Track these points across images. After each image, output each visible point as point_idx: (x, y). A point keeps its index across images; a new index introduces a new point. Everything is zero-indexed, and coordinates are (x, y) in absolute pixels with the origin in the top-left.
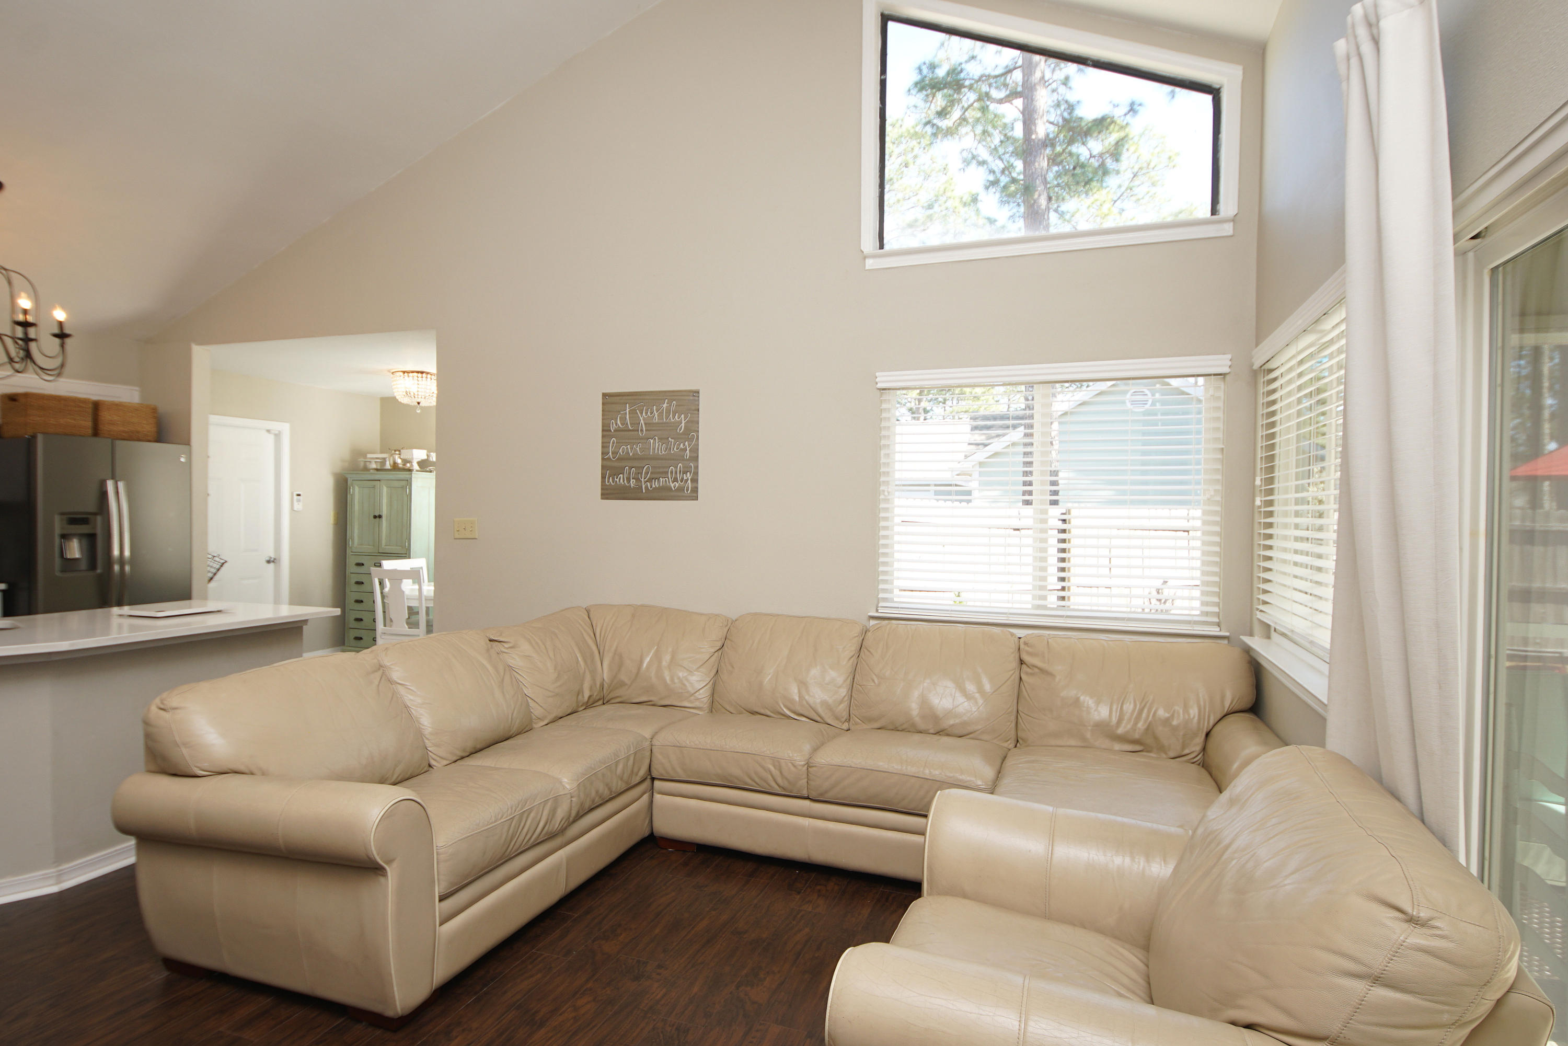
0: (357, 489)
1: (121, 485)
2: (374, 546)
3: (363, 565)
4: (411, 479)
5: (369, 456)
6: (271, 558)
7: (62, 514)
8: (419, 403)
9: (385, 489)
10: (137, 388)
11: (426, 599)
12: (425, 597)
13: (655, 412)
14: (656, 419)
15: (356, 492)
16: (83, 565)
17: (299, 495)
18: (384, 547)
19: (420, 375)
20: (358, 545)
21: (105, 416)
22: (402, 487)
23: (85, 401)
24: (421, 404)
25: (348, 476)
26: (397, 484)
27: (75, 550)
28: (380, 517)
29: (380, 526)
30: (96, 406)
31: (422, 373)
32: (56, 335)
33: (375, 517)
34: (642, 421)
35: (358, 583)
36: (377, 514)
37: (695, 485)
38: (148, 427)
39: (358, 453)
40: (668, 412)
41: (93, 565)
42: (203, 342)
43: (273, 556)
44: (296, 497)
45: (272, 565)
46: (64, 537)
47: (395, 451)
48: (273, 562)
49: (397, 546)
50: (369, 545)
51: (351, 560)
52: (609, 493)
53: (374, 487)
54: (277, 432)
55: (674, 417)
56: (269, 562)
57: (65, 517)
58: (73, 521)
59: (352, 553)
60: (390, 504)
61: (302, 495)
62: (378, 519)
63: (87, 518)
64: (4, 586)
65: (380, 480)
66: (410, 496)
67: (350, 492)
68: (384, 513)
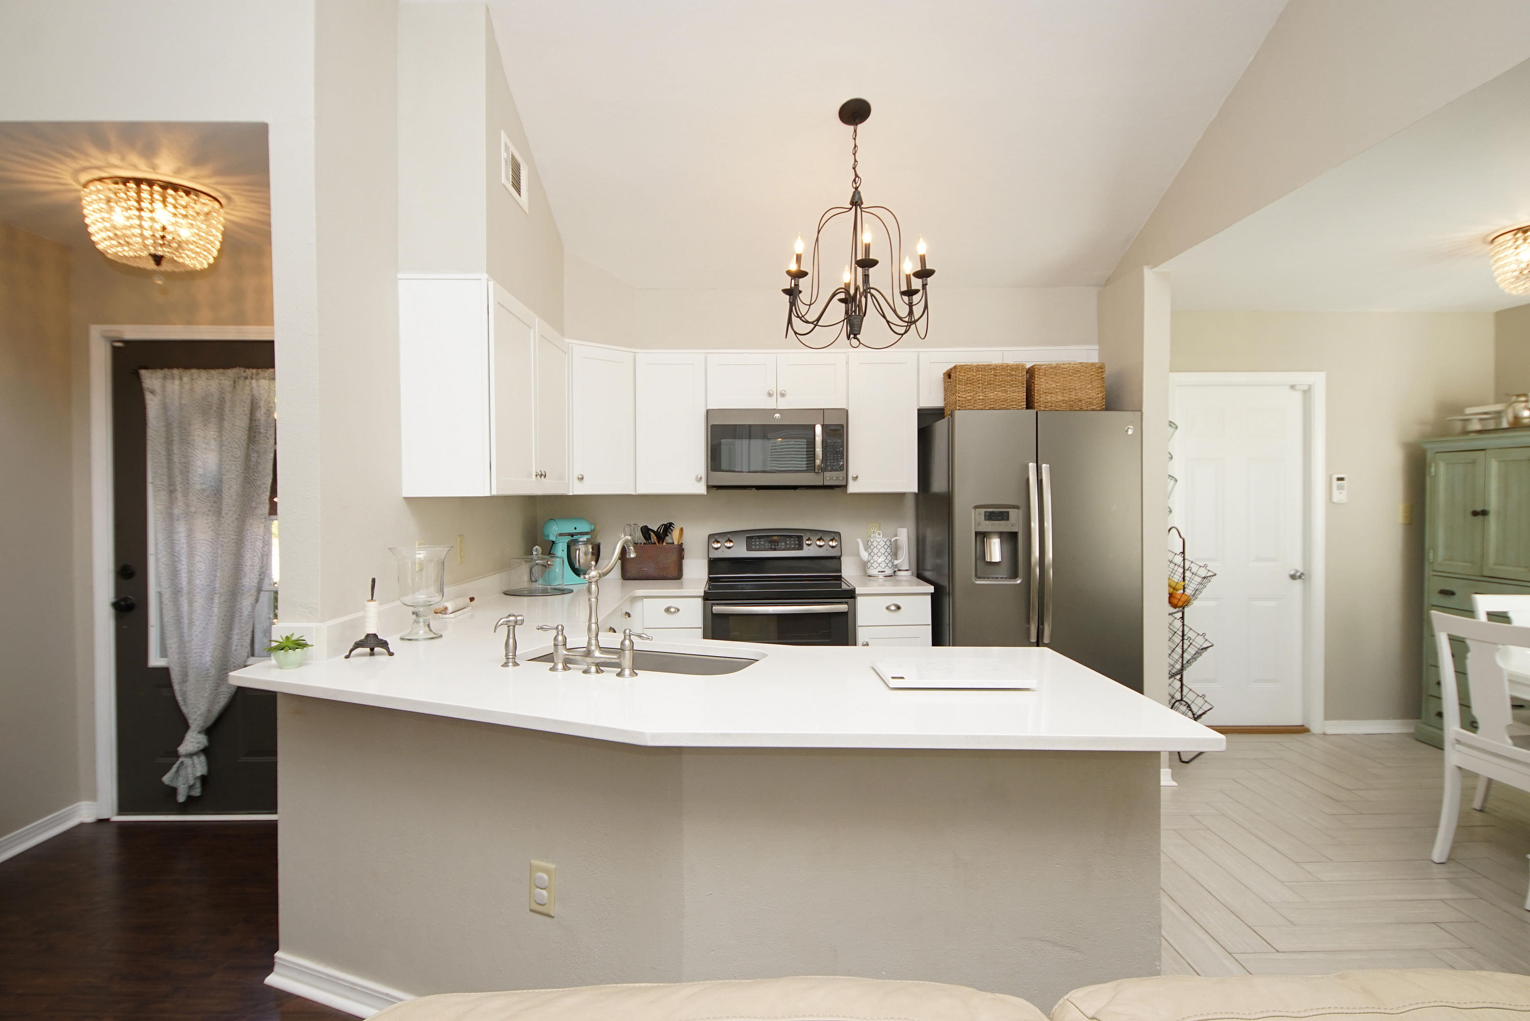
0: (1442, 467)
1: (1045, 467)
2: (1473, 564)
5: (1469, 411)
6: (1297, 571)
7: (979, 510)
9: (1494, 466)
10: (1094, 345)
15: (1443, 473)
16: (1004, 570)
17: (1340, 479)
18: (1492, 565)
20: (1443, 560)
21: (1041, 384)
23: (1016, 368)
25: (1427, 446)
26: (1517, 455)
27: (995, 551)
28: (1484, 513)
29: (1484, 530)
33: (1475, 513)
36: (1479, 508)
38: (1094, 394)
39: (1449, 407)
41: (1013, 569)
42: (1154, 265)
43: (1301, 570)
44: (1335, 483)
45: (1298, 582)
46: (983, 536)
47: (1522, 394)
48: (1300, 577)
49: (1517, 565)
50: (1464, 561)
51: (1431, 586)
53: (1474, 462)
54: (1306, 388)
56: (1293, 577)
57: (983, 510)
58: (990, 516)
59: (1435, 573)
60: (1505, 492)
61: (1346, 479)
62: (1480, 518)
63: (1008, 513)
64: (930, 589)
65: (1484, 449)
67: (1431, 473)
68: (1492, 508)
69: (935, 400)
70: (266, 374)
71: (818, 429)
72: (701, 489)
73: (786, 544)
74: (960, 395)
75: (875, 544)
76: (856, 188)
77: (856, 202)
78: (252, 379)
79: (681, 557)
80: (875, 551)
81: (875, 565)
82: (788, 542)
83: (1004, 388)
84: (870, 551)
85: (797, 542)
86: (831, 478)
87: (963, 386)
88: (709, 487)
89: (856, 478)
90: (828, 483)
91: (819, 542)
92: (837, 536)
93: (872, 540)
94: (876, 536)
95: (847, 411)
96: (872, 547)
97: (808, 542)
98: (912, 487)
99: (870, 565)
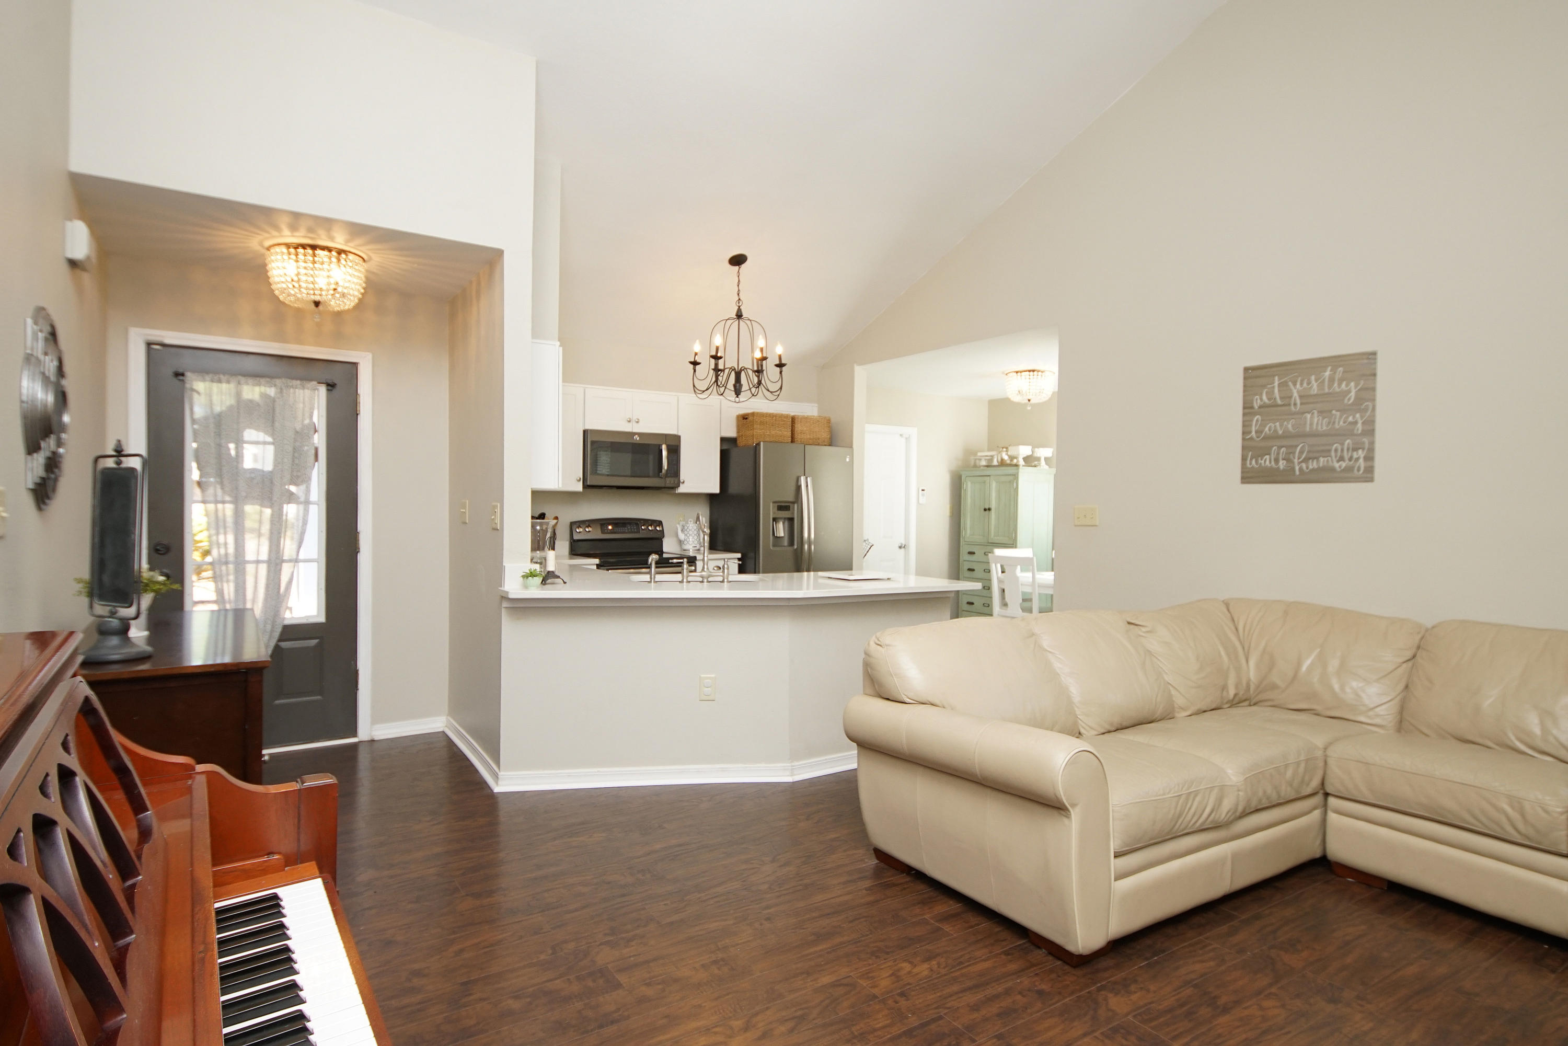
0: (969, 484)
1: (809, 479)
2: (985, 536)
3: (974, 554)
4: (1018, 473)
5: (979, 454)
6: (902, 544)
7: (774, 502)
8: (1029, 400)
9: (994, 485)
10: (816, 405)
11: (1039, 586)
12: (1038, 584)
13: (1313, 382)
14: (1315, 389)
15: (969, 487)
16: (786, 542)
17: (923, 490)
18: (993, 537)
19: (1032, 373)
20: (970, 535)
21: (798, 427)
22: (1010, 482)
23: (787, 416)
24: (1031, 402)
25: (961, 473)
26: (1005, 479)
27: (781, 530)
28: (989, 509)
29: (989, 518)
30: (793, 419)
31: (1033, 371)
32: (777, 366)
33: (985, 510)
34: (1295, 394)
35: (969, 570)
36: (987, 507)
37: (1369, 464)
38: (825, 435)
39: (969, 452)
40: (1331, 380)
41: (791, 543)
42: (860, 364)
43: (904, 543)
44: (921, 492)
45: (903, 550)
46: (775, 520)
47: (1003, 448)
48: (904, 547)
49: (1005, 536)
50: (980, 535)
51: (964, 549)
52: (1249, 477)
53: (984, 482)
54: (908, 436)
55: (1340, 385)
56: (900, 547)
57: (776, 505)
58: (781, 508)
59: (966, 543)
60: (998, 498)
61: (926, 490)
62: (987, 512)
63: (789, 506)
64: (739, 555)
65: (990, 476)
66: (1016, 489)
67: (964, 488)
68: (993, 507)
69: (731, 433)
70: (309, 386)
71: (665, 446)
72: (579, 487)
73: (628, 529)
74: (756, 431)
75: (690, 528)
76: (739, 307)
77: (739, 316)
78: (296, 388)
80: (691, 532)
81: (691, 541)
82: (629, 528)
83: (779, 429)
84: (686, 532)
86: (670, 481)
87: (759, 426)
88: (586, 486)
89: (684, 482)
90: (667, 485)
91: (650, 528)
92: (660, 523)
93: (688, 525)
94: (689, 523)
95: (680, 437)
96: (688, 530)
97: (643, 527)
98: (716, 490)
99: (685, 542)
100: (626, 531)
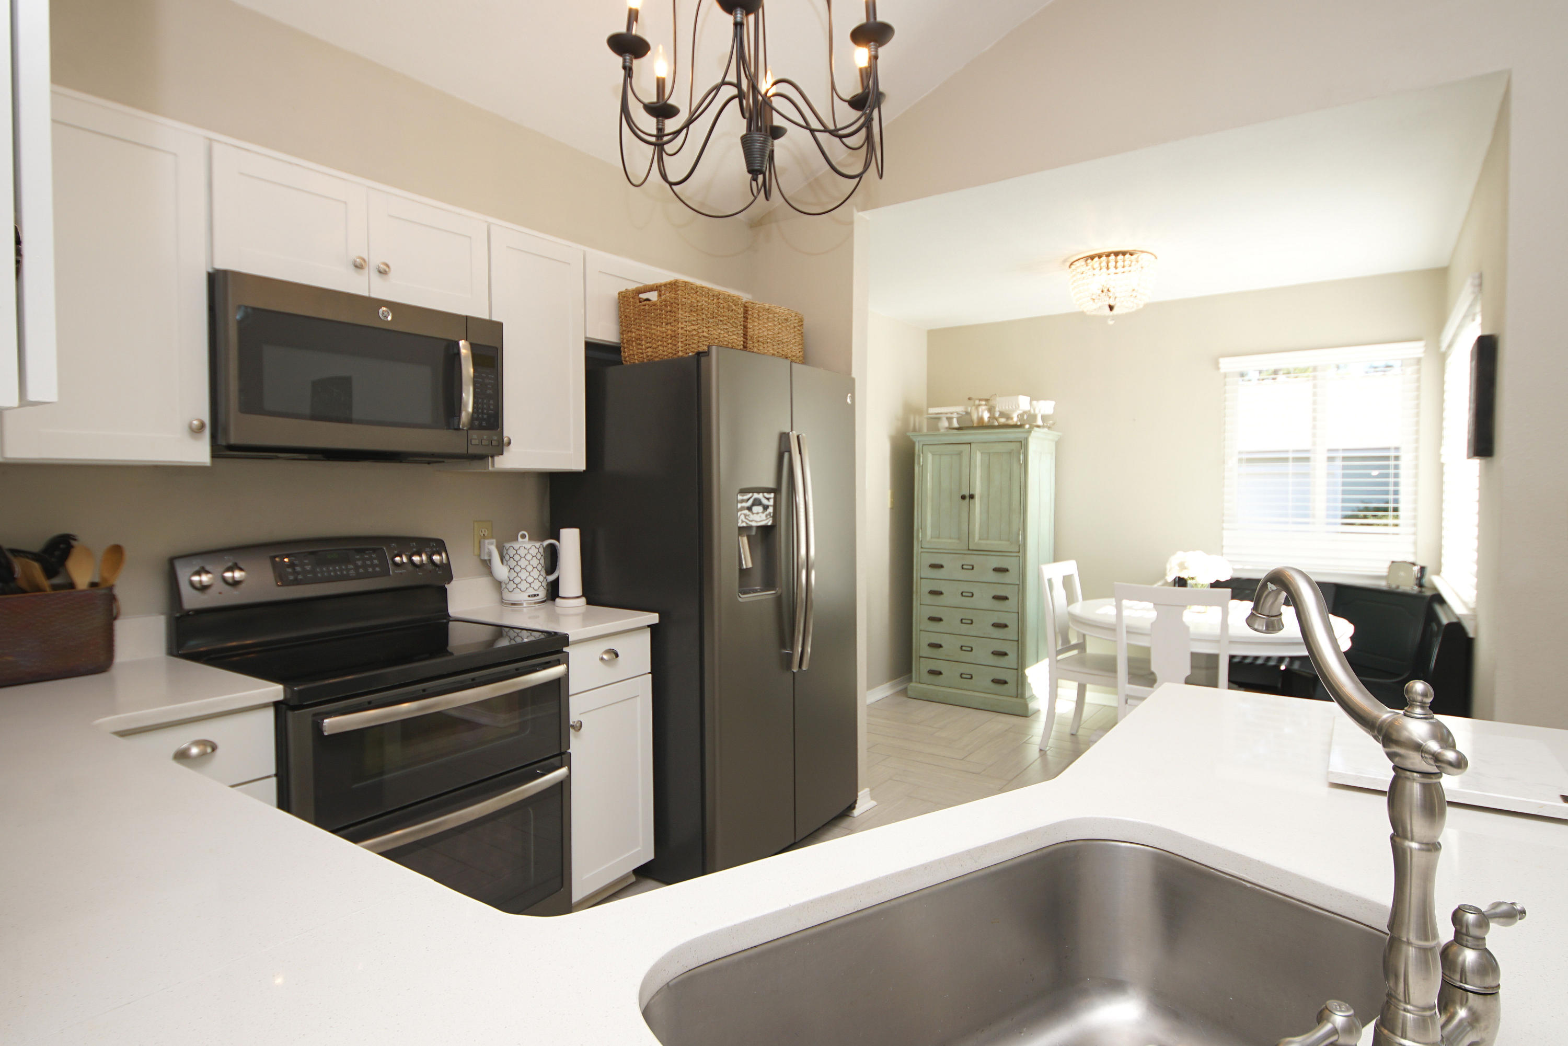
0: (930, 457)
2: (959, 539)
3: (942, 566)
4: (1026, 439)
5: (933, 410)
8: (1111, 308)
9: (978, 457)
15: (929, 462)
18: (978, 540)
20: (932, 538)
21: (755, 324)
22: (1010, 453)
24: (1115, 311)
25: (911, 437)
26: (999, 448)
28: (971, 497)
29: (971, 510)
33: (963, 497)
35: (933, 593)
36: (967, 494)
38: (795, 346)
41: (771, 581)
47: (980, 400)
49: (1000, 540)
50: (950, 538)
51: (921, 561)
53: (960, 454)
59: (923, 550)
60: (988, 478)
62: (967, 500)
64: (654, 618)
65: (970, 443)
66: (1024, 466)
67: (919, 463)
68: (978, 492)
69: (607, 331)
71: (464, 348)
72: (200, 454)
73: (357, 568)
74: (683, 326)
75: (522, 552)
79: (111, 616)
80: (523, 563)
81: (523, 586)
82: (359, 563)
83: (725, 327)
84: (512, 565)
85: (376, 562)
86: (477, 441)
87: (687, 314)
88: (220, 449)
89: (509, 443)
90: (472, 450)
91: (416, 559)
92: (439, 546)
93: (516, 546)
94: (520, 539)
95: (500, 325)
96: (517, 558)
97: (398, 559)
98: (576, 461)
99: (511, 586)
100: (352, 573)
